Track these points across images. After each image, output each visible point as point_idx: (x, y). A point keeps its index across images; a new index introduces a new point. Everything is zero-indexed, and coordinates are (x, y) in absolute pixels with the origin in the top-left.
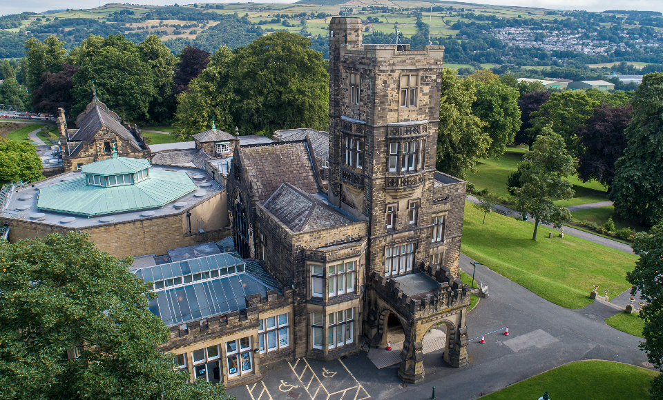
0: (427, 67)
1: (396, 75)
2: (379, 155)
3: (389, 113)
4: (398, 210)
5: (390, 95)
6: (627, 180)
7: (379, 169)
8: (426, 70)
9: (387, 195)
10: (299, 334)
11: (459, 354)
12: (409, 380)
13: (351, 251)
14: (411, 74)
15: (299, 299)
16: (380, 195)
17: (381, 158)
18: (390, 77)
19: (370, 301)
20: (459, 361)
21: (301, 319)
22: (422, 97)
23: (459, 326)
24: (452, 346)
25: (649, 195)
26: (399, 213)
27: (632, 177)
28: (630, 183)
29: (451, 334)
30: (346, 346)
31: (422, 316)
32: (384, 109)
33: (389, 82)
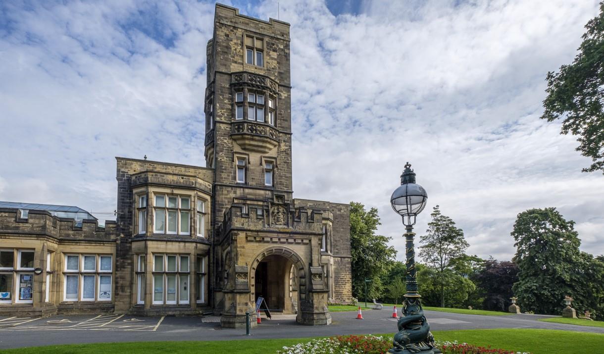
0: (273, 35)
1: (239, 33)
2: (223, 100)
3: (233, 64)
4: (249, 163)
5: (233, 49)
6: (526, 291)
7: (223, 114)
8: (272, 38)
9: (234, 143)
10: (121, 282)
11: (313, 304)
12: (229, 323)
13: (182, 181)
14: (255, 36)
15: (122, 235)
16: (225, 141)
17: (226, 103)
18: (232, 33)
19: (217, 259)
20: (313, 314)
21: (124, 262)
22: (270, 61)
23: (311, 264)
24: (303, 296)
25: (551, 302)
26: (251, 167)
27: (530, 288)
28: (530, 293)
29: (301, 277)
30: (178, 306)
31: (246, 227)
32: (227, 59)
33: (232, 36)
